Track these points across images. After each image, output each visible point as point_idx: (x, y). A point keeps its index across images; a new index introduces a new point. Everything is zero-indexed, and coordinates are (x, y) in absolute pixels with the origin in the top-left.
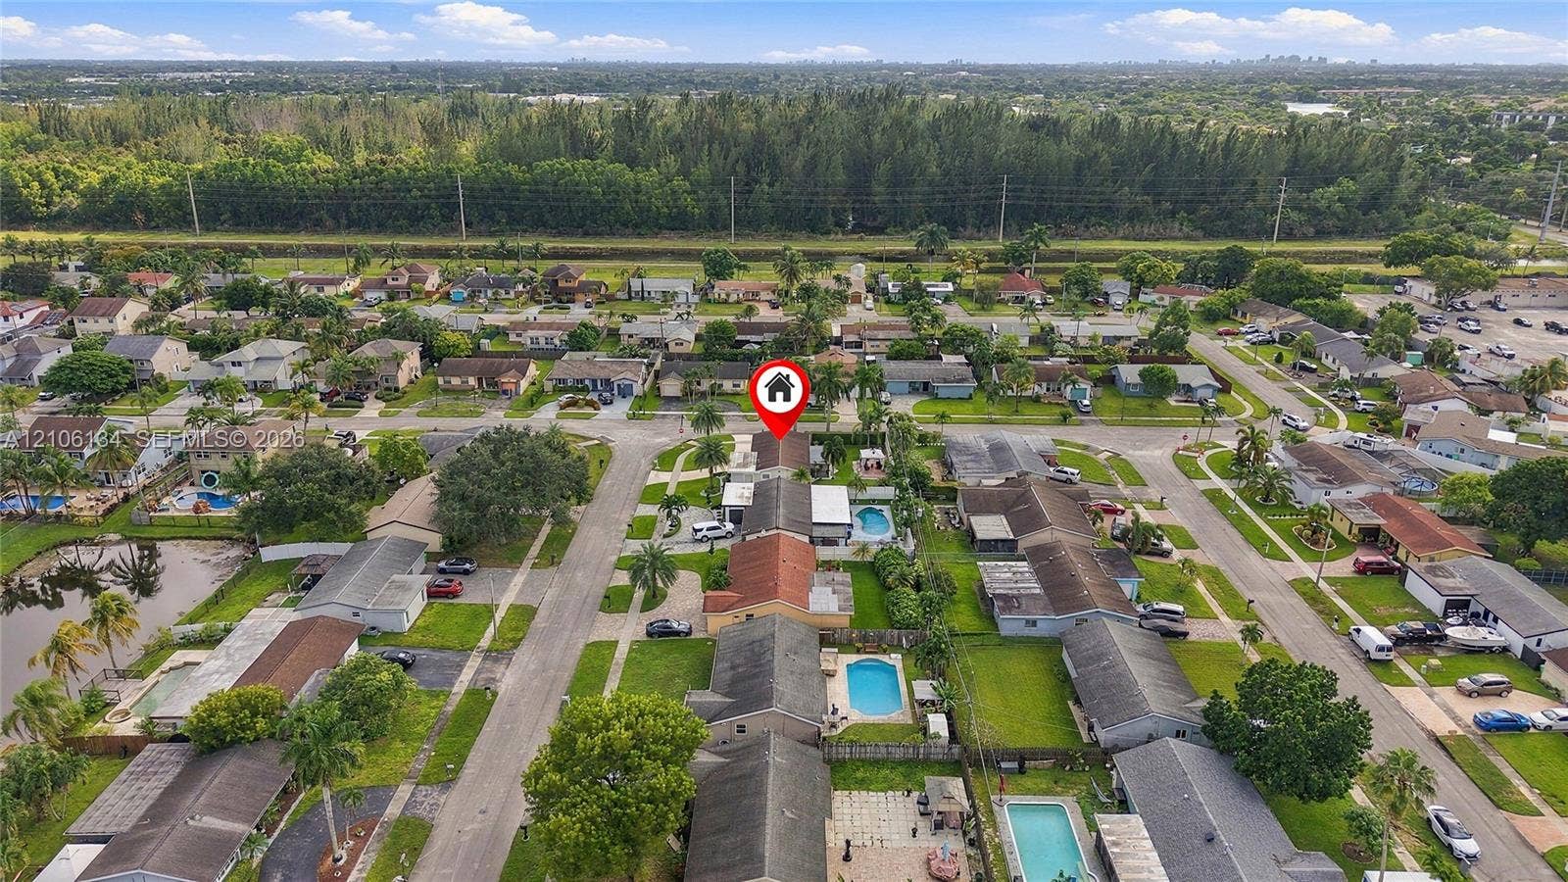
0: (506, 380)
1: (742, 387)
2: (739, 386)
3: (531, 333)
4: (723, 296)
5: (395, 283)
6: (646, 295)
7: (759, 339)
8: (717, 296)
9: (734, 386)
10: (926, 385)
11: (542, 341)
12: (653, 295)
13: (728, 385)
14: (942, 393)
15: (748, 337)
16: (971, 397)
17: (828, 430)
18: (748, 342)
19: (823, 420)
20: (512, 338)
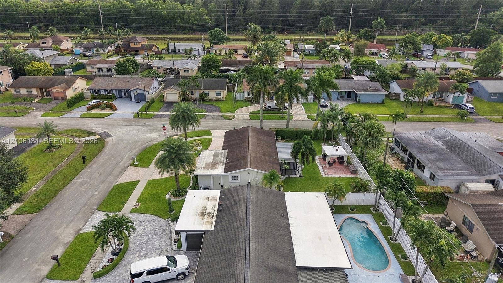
0: (55, 90)
1: (222, 96)
2: (220, 95)
3: (99, 66)
4: (218, 52)
5: (44, 45)
6: (177, 51)
7: (236, 69)
8: (214, 52)
9: (217, 94)
10: (349, 93)
11: (105, 70)
12: (181, 51)
13: (212, 94)
14: (363, 99)
15: (229, 68)
16: (383, 102)
17: (287, 127)
18: (229, 70)
19: (282, 118)
20: (89, 69)
